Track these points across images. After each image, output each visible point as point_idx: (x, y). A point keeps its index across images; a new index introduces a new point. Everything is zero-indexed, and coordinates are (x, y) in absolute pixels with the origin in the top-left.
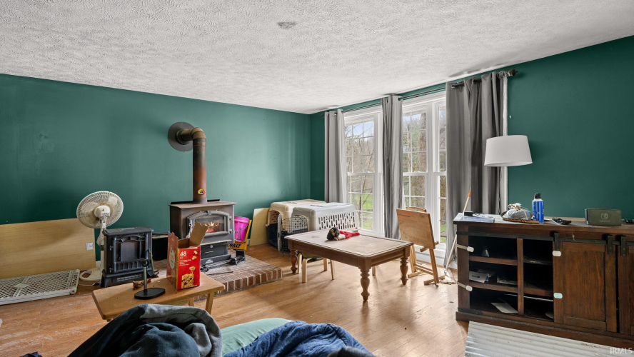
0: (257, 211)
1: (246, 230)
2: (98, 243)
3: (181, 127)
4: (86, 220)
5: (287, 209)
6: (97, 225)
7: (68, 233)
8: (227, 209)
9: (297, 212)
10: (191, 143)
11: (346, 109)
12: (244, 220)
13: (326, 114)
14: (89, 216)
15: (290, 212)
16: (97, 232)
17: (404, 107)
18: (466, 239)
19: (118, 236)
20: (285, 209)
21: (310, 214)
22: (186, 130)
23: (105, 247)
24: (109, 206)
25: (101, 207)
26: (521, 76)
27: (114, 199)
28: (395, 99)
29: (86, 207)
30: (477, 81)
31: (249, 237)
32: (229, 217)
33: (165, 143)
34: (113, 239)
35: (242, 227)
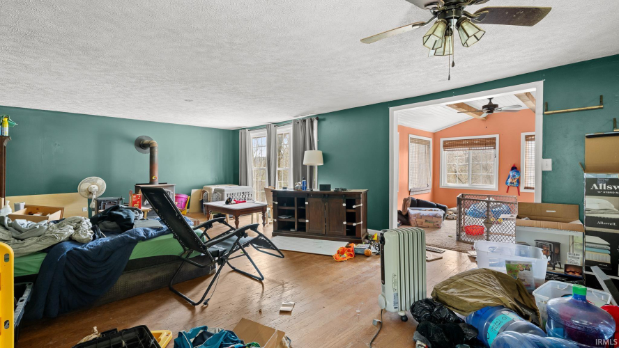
0: (193, 191)
1: (186, 203)
2: (91, 206)
3: (144, 138)
4: (84, 193)
5: (211, 189)
6: (90, 196)
7: (72, 201)
8: (170, 188)
9: (216, 191)
10: (148, 149)
11: (251, 129)
12: (185, 196)
13: (240, 131)
14: (85, 191)
15: (213, 191)
16: (90, 201)
17: (277, 130)
18: (276, 199)
19: (104, 201)
20: (210, 189)
21: (222, 191)
22: (146, 141)
23: (96, 209)
24: (97, 185)
25: (93, 186)
26: (324, 120)
27: (101, 181)
28: (273, 126)
29: (84, 186)
30: (304, 121)
31: (188, 207)
32: (171, 193)
33: (133, 148)
34: (101, 203)
35: (183, 200)
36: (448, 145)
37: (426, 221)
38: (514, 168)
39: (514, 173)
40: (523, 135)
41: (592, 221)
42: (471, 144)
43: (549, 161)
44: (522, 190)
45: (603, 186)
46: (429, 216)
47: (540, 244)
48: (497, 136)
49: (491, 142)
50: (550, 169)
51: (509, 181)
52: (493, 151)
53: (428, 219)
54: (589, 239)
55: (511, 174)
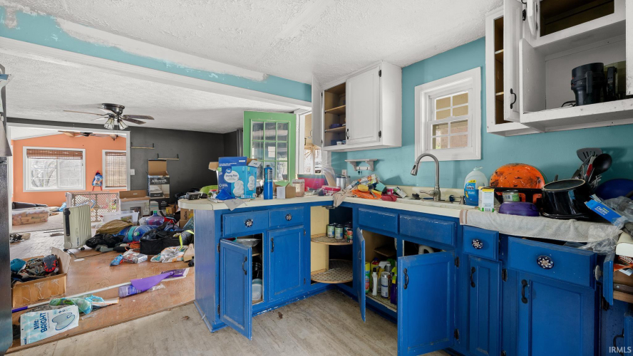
36: (31, 153)
37: (33, 218)
38: (98, 174)
39: (99, 177)
40: (104, 151)
41: (153, 195)
42: (59, 154)
43: (133, 170)
44: (104, 188)
45: (156, 181)
46: (35, 213)
47: (132, 209)
48: (84, 150)
49: (80, 154)
50: (134, 174)
51: (95, 182)
52: (80, 161)
53: (35, 216)
54: (152, 202)
55: (96, 177)
